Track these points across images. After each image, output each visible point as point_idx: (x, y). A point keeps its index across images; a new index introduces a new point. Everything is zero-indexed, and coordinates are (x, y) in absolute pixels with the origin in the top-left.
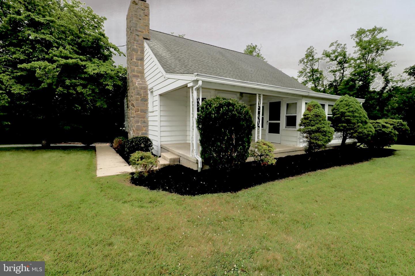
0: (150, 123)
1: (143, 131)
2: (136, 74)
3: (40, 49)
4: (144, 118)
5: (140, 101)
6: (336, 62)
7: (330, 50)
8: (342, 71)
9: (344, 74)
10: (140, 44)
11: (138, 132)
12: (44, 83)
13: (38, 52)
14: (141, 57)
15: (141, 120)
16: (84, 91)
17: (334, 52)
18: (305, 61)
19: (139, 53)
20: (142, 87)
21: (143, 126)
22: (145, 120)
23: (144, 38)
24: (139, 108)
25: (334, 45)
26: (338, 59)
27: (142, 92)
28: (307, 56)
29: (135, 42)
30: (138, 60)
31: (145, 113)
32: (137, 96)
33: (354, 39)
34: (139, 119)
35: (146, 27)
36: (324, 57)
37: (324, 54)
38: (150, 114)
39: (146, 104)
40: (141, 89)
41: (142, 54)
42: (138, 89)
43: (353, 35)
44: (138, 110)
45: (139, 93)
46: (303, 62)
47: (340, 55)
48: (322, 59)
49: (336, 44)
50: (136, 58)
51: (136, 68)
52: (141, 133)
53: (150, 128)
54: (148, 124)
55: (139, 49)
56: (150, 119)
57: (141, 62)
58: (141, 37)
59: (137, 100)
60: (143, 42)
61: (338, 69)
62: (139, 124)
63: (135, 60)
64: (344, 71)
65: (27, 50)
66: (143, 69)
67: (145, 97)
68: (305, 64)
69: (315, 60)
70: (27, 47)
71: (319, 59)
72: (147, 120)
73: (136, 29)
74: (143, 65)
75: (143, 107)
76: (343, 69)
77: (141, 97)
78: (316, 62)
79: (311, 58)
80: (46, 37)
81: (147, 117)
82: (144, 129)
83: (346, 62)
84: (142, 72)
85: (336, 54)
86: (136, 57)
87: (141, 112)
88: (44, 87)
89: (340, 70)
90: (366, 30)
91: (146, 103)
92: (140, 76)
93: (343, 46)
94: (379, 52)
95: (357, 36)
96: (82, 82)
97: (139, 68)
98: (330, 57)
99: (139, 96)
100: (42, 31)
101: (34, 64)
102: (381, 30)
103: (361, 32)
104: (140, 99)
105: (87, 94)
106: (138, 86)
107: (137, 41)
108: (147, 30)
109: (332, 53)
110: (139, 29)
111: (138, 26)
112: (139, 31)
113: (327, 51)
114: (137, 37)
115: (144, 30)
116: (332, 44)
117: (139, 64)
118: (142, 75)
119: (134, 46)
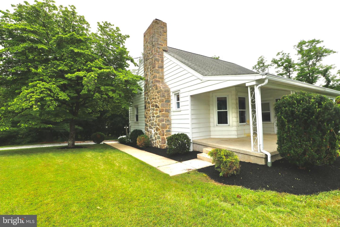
0: (173, 122)
1: (167, 129)
2: (158, 79)
3: (80, 61)
4: (167, 117)
5: (164, 102)
6: (282, 67)
7: (278, 58)
8: (288, 74)
9: (290, 77)
10: (160, 55)
11: (163, 130)
12: (84, 89)
13: (78, 64)
14: (162, 65)
15: (166, 119)
16: (114, 95)
17: (281, 59)
18: (257, 67)
19: (160, 62)
20: (166, 90)
21: (167, 124)
22: (168, 119)
23: (164, 51)
24: (164, 108)
25: (280, 54)
26: (284, 65)
27: (166, 94)
28: (259, 63)
29: (157, 53)
30: (160, 68)
31: (169, 112)
32: (162, 98)
33: (296, 49)
34: (164, 118)
35: (165, 41)
36: (273, 63)
37: (273, 62)
38: (172, 113)
39: (169, 105)
40: (165, 92)
41: (162, 63)
42: (163, 92)
43: (295, 46)
44: (163, 110)
45: (164, 95)
46: (255, 68)
47: (286, 61)
48: (271, 65)
49: (282, 53)
50: (158, 67)
51: (158, 75)
52: (166, 130)
53: (173, 126)
54: (171, 122)
55: (160, 59)
56: (172, 118)
57: (161, 70)
58: (161, 49)
59: (162, 101)
60: (163, 53)
61: (284, 72)
62: (164, 123)
63: (157, 68)
64: (290, 74)
65: (70, 63)
66: (163, 75)
67: (168, 98)
68: (257, 69)
69: (265, 66)
70: (69, 60)
71: (268, 65)
72: (170, 119)
73: (158, 43)
74: (163, 72)
75: (167, 108)
76: (289, 72)
77: (165, 99)
78: (266, 68)
79: (261, 65)
80: (84, 51)
81: (170, 116)
82: (168, 126)
83: (290, 67)
84: (162, 78)
85: (283, 61)
86: (158, 65)
87: (166, 112)
88: (84, 93)
89: (286, 73)
90: (307, 41)
91: (170, 103)
92: (161, 81)
93: (287, 54)
94: (318, 58)
95: (298, 47)
96: (112, 88)
97: (160, 75)
98: (277, 63)
99: (164, 98)
100: (81, 47)
101: (79, 74)
102: (318, 42)
103: (302, 44)
104: (165, 100)
105: (116, 98)
106: (163, 90)
107: (159, 53)
108: (165, 44)
109: (279, 61)
110: (160, 43)
111: (159, 40)
112: (160, 45)
113: (275, 59)
114: (158, 49)
115: (163, 44)
116: (279, 54)
117: (160, 71)
118: (162, 80)
119: (156, 56)
